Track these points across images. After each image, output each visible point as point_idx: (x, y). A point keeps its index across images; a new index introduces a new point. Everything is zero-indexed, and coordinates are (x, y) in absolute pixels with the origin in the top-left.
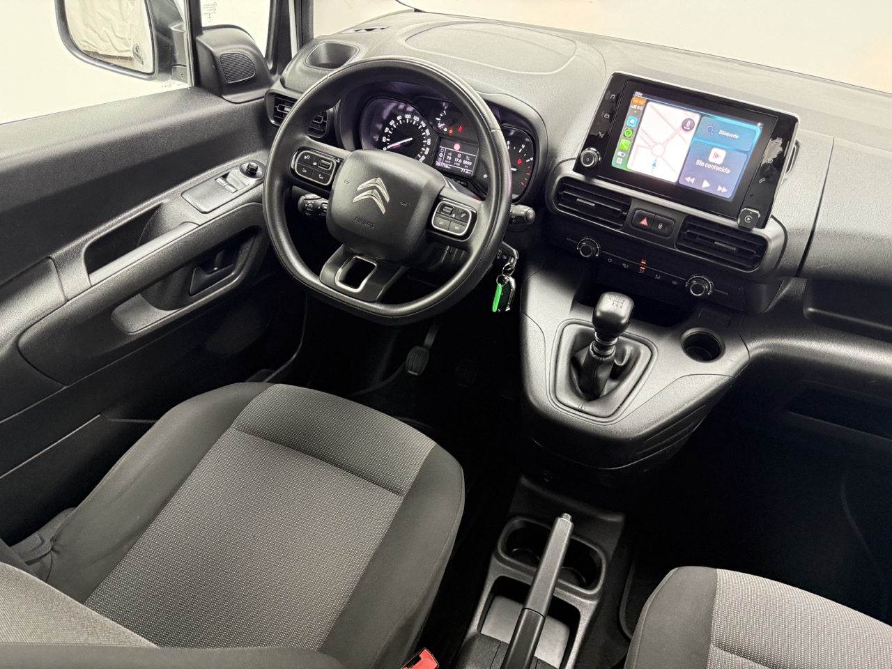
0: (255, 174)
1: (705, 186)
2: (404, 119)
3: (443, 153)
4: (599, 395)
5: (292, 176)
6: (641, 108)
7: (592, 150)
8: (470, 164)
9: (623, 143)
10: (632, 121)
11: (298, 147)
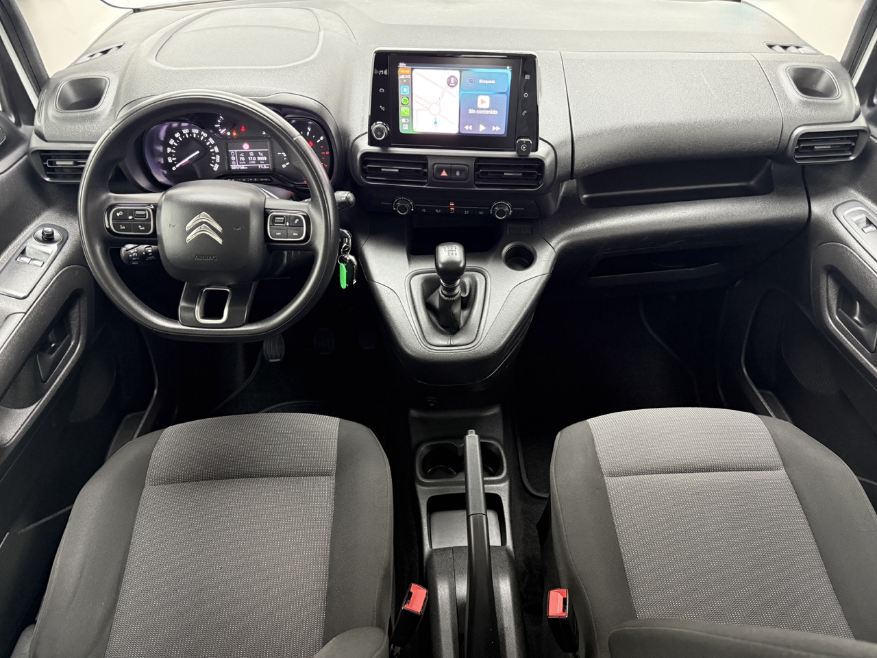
0: (53, 238)
1: (482, 129)
2: (182, 134)
3: (235, 156)
4: (459, 326)
5: (112, 236)
6: (409, 77)
7: (379, 124)
8: (265, 158)
9: (404, 110)
10: (405, 90)
11: (106, 207)
